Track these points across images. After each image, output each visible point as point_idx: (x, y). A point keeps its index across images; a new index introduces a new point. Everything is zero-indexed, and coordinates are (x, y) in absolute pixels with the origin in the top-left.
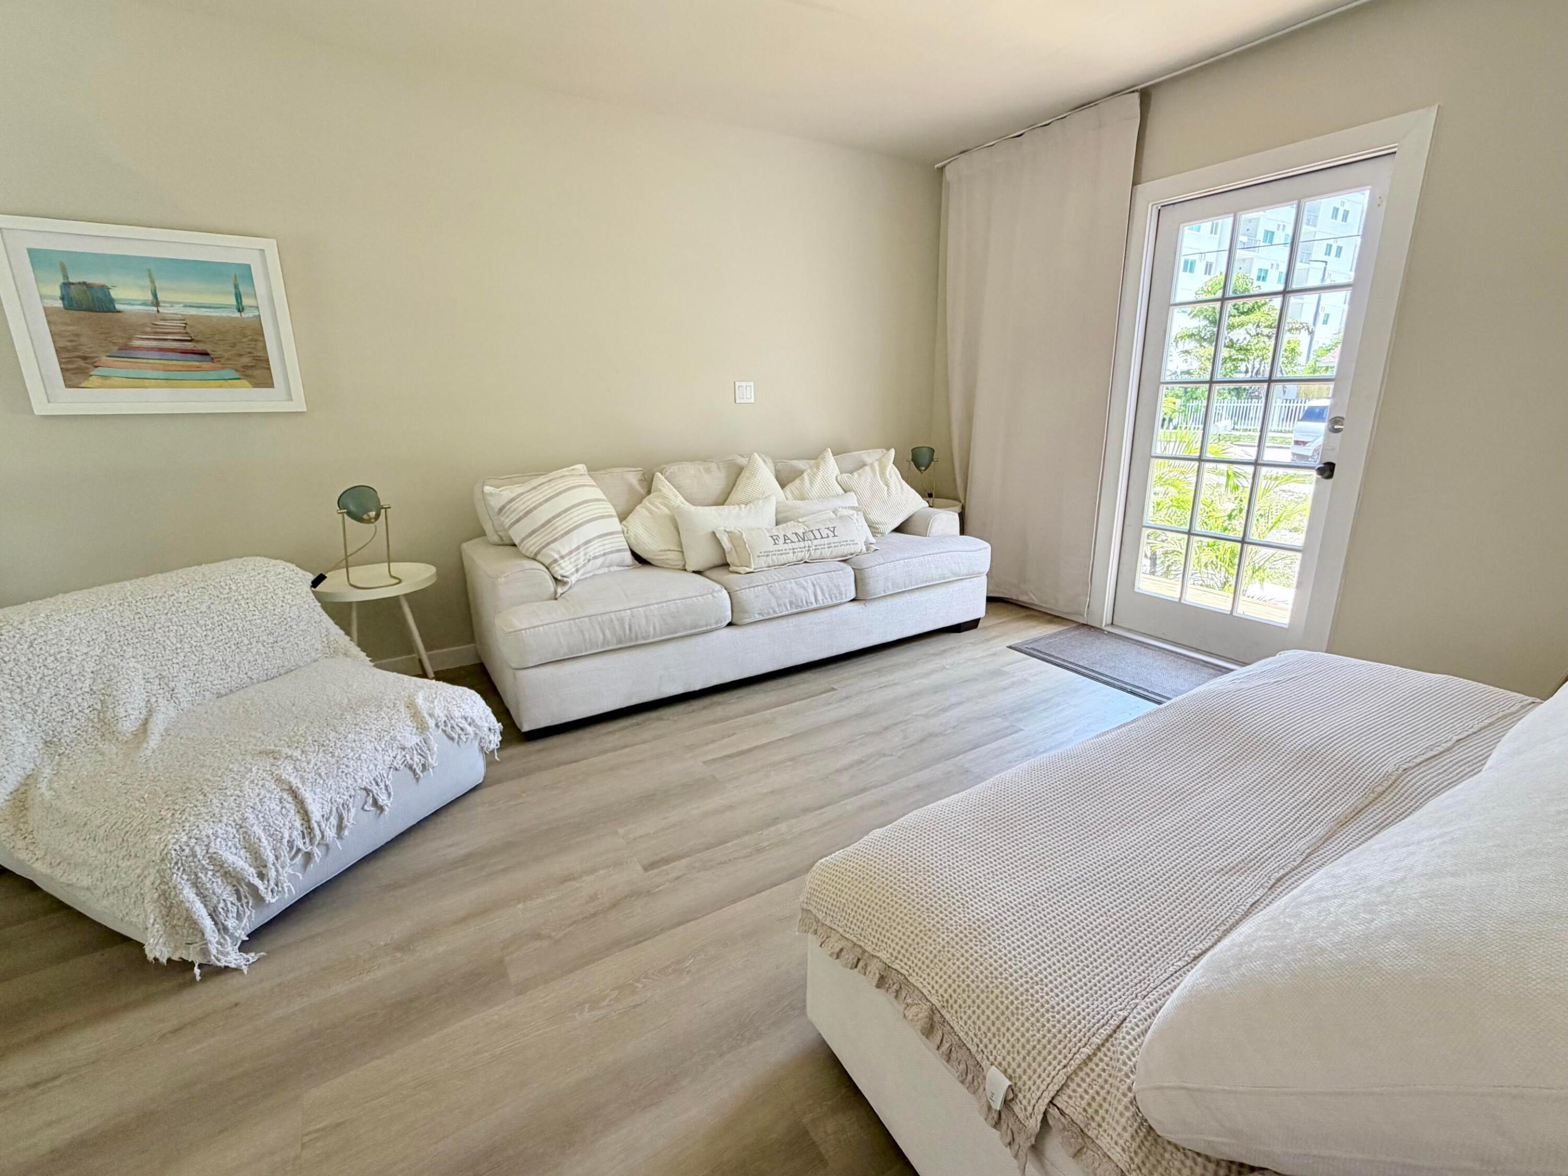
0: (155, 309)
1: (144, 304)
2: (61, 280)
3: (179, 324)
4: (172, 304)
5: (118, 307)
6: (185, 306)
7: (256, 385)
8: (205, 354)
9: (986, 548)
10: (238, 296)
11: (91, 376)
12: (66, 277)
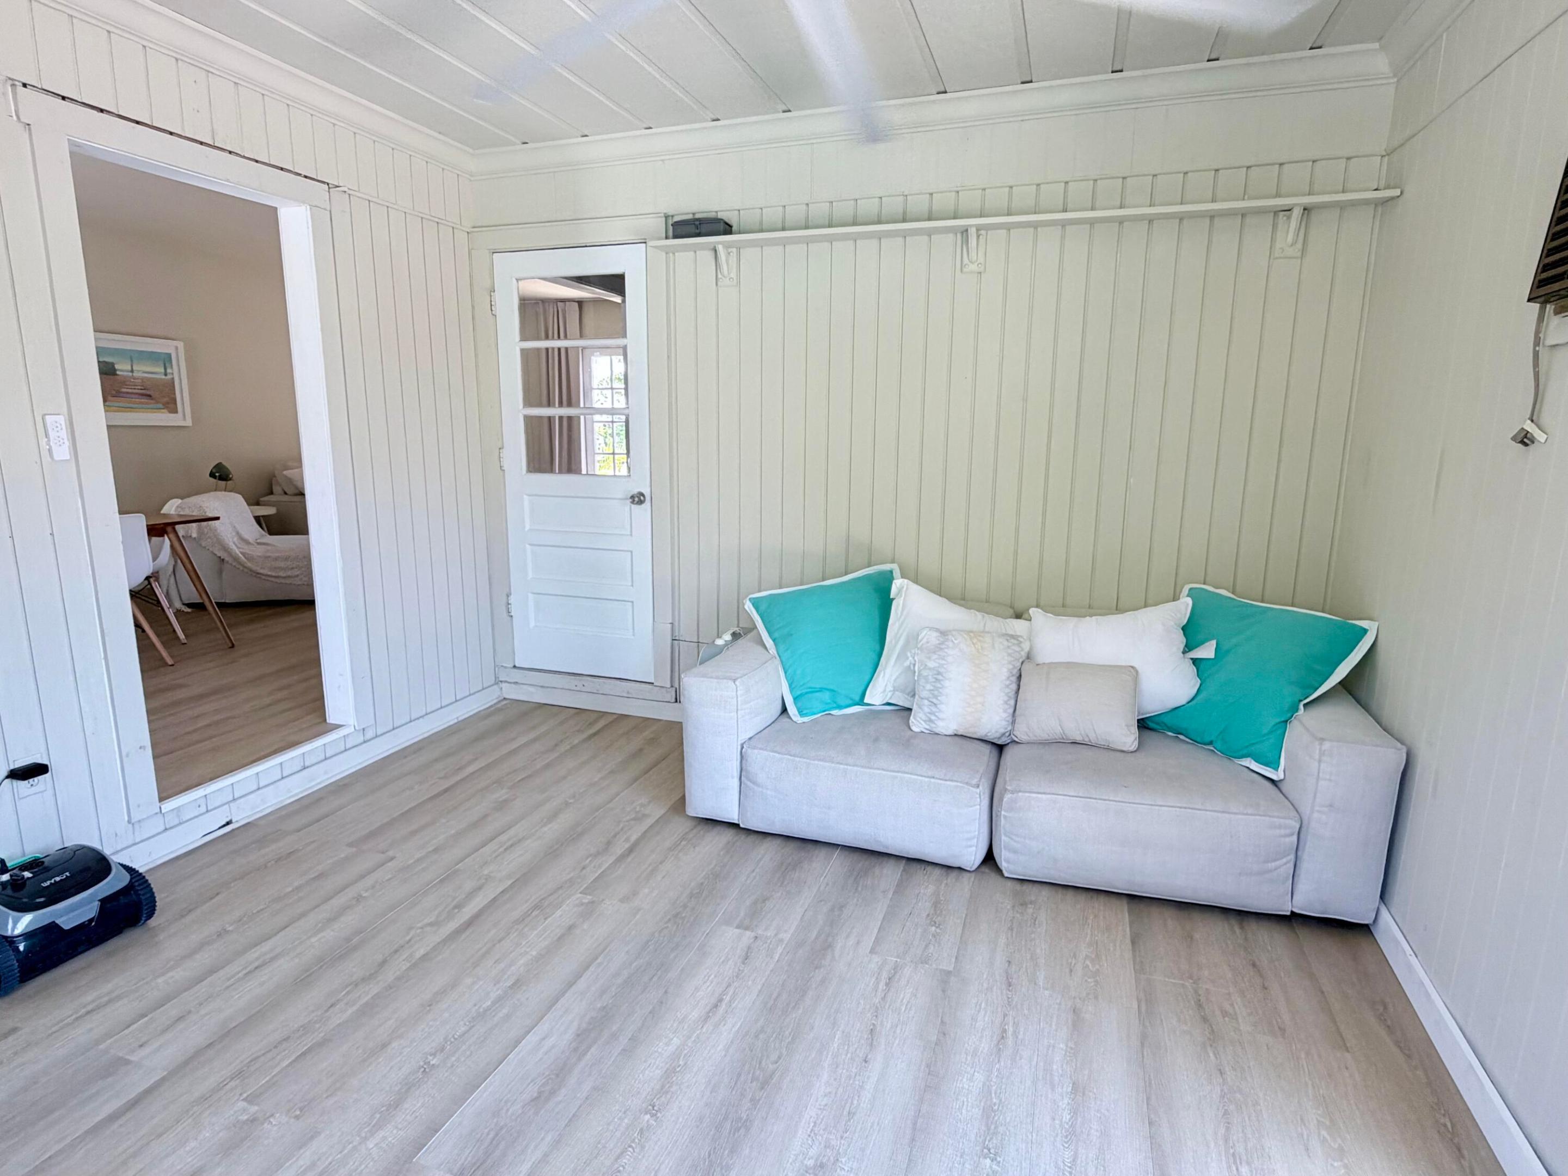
0: (131, 374)
1: (128, 371)
3: (140, 381)
4: (138, 371)
5: (118, 373)
6: (144, 373)
7: (170, 412)
8: (150, 396)
10: (165, 369)
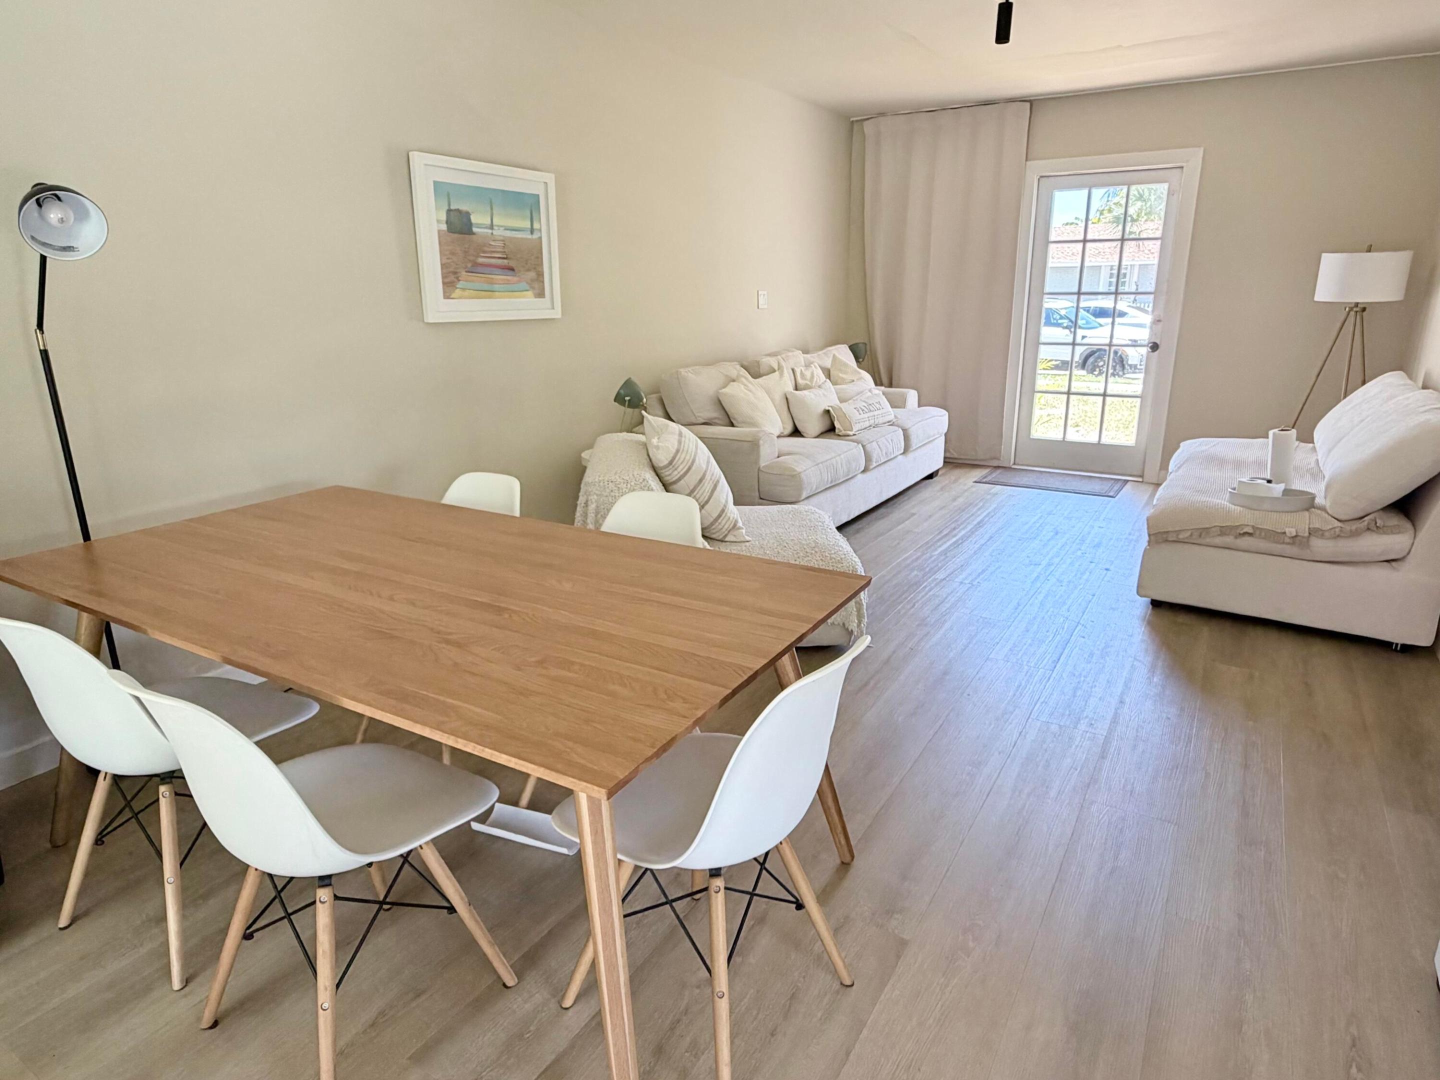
2: (447, 208)
3: (501, 244)
5: (474, 229)
6: (506, 229)
7: (536, 296)
8: (512, 269)
9: (945, 415)
10: (532, 221)
11: (457, 288)
12: (449, 205)
